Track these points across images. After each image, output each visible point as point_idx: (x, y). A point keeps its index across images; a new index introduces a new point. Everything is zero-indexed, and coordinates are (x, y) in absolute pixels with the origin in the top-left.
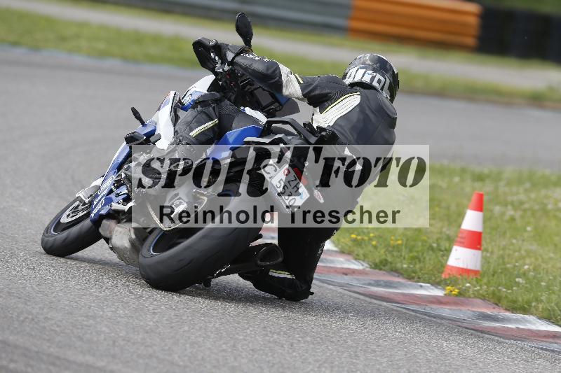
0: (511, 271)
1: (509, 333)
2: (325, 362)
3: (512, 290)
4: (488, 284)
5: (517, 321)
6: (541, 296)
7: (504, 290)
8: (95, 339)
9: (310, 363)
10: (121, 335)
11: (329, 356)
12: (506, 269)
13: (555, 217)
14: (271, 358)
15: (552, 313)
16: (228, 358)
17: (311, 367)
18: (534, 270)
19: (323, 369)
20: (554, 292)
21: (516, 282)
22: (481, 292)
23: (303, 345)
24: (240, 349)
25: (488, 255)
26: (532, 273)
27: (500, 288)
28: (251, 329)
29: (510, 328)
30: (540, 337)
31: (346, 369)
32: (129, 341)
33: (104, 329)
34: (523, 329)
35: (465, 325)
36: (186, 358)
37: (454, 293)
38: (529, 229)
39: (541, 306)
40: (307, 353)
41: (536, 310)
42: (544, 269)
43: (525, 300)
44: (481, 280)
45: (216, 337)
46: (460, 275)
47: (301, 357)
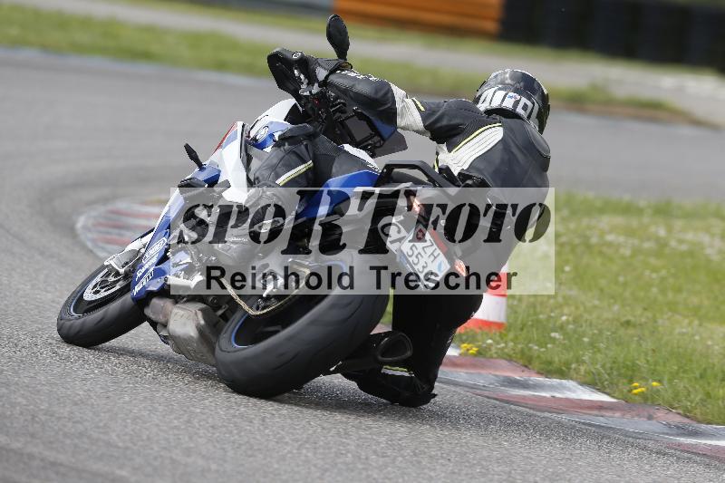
0: (545, 323)
1: (543, 404)
2: (306, 442)
3: (546, 348)
4: (515, 340)
5: (552, 388)
6: (583, 355)
7: (536, 348)
8: (9, 413)
9: (287, 443)
10: (42, 407)
11: (311, 435)
12: (538, 321)
13: (601, 253)
14: (236, 437)
15: (597, 377)
16: (181, 437)
17: (289, 448)
18: (575, 321)
19: (304, 451)
20: (599, 351)
21: (551, 338)
22: (506, 350)
23: (278, 420)
24: (197, 425)
25: (515, 303)
26: (571, 326)
27: (530, 345)
28: (210, 400)
29: (545, 397)
30: (581, 408)
31: (333, 450)
32: (52, 416)
33: (20, 400)
34: (561, 399)
35: (486, 393)
36: (127, 438)
37: (471, 351)
38: (567, 269)
39: (582, 369)
40: (283, 430)
41: (577, 373)
42: (586, 321)
43: (563, 361)
44: (505, 335)
45: (165, 410)
46: (480, 328)
47: (275, 435)
